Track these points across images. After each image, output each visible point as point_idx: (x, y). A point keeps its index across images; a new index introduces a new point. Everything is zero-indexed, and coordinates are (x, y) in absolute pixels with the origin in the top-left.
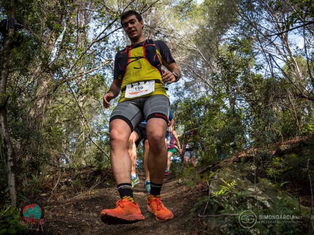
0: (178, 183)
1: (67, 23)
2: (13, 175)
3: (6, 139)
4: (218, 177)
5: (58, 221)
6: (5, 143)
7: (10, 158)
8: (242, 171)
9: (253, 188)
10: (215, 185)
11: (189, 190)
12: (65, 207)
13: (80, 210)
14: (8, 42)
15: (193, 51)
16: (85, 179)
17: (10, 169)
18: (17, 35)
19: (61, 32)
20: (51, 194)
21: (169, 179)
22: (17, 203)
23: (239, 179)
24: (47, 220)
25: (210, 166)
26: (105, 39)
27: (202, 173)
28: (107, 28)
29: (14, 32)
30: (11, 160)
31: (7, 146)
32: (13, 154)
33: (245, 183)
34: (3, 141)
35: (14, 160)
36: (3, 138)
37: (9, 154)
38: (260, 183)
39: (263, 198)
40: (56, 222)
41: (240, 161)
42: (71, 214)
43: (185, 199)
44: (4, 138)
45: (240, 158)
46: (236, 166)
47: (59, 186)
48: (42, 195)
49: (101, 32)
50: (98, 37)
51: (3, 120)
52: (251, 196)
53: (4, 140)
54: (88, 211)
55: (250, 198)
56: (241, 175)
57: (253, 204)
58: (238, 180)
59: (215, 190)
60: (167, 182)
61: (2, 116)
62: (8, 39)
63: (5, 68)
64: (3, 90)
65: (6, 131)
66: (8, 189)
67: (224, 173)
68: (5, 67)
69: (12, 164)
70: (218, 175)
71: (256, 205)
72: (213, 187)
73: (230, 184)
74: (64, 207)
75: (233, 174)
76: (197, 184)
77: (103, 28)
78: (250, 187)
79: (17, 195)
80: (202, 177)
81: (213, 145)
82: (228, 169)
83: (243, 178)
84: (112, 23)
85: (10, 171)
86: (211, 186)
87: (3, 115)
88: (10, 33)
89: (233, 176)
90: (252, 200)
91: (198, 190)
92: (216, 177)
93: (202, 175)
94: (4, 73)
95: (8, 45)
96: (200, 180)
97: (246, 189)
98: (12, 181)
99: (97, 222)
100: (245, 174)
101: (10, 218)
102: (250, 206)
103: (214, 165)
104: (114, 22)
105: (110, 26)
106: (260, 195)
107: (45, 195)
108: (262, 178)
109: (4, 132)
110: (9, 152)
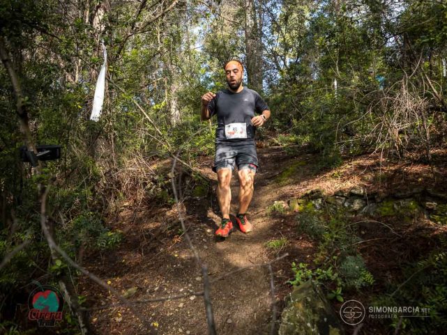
3: (74, 306)
4: (288, 321)
6: (74, 310)
7: (82, 325)
8: (314, 312)
23: (309, 325)
31: (77, 314)
34: (71, 309)
35: (86, 327)
37: (81, 321)
51: (65, 287)
53: (72, 307)
56: (312, 317)
58: (308, 327)
67: (295, 313)
75: (304, 314)
82: (301, 306)
83: (313, 322)
86: (279, 332)
87: (64, 281)
89: (303, 319)
100: (317, 318)
108: (334, 327)
109: (69, 300)
110: (80, 319)
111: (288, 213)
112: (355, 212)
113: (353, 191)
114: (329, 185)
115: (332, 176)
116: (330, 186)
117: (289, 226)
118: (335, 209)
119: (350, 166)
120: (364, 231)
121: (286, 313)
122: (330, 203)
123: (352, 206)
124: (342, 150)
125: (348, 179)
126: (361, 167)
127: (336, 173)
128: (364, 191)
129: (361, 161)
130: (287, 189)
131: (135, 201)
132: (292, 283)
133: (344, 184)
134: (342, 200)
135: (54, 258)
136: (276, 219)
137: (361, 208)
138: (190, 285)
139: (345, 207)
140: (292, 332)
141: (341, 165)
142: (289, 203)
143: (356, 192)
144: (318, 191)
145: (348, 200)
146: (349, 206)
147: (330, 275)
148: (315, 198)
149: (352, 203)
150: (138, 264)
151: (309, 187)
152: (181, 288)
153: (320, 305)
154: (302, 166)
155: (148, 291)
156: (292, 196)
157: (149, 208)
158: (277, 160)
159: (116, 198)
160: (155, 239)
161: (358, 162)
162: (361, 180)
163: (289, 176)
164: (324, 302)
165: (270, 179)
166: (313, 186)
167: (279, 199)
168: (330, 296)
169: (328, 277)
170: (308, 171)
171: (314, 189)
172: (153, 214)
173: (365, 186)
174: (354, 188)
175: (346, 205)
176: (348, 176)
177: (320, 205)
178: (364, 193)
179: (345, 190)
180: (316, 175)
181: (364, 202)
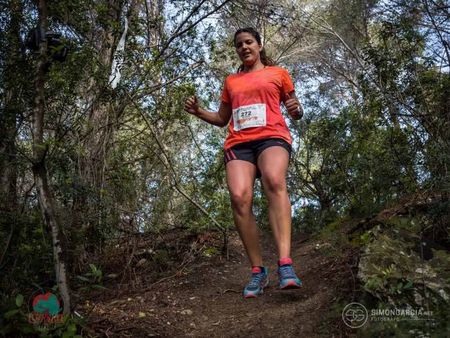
0: (315, 250)
1: (128, 18)
2: (63, 265)
3: (49, 211)
4: (371, 252)
5: (135, 328)
6: (48, 219)
7: (56, 241)
8: (407, 240)
9: (423, 268)
10: (366, 265)
11: (331, 263)
12: (145, 301)
13: (166, 305)
14: (40, 63)
15: (328, 36)
16: (173, 248)
17: (57, 257)
18: (53, 52)
19: (121, 34)
20: (122, 274)
21: (303, 242)
22: (71, 307)
23: (402, 253)
24: (117, 328)
25: (363, 221)
26: (191, 31)
27: (351, 232)
28: (192, 14)
29: (48, 48)
30: (58, 243)
31: (51, 223)
32: (60, 235)
33: (412, 259)
34: (44, 217)
35: (61, 244)
36: (43, 211)
37: (55, 235)
38: (434, 258)
39: (438, 286)
40: (130, 330)
41: (407, 213)
42: (152, 313)
43: (326, 279)
44: (46, 211)
45: (407, 208)
46: (397, 232)
47: (134, 263)
48: (110, 276)
49: (184, 20)
50: (179, 29)
51: (42, 184)
52: (420, 281)
53: (46, 214)
54: (178, 306)
55: (419, 284)
56: (405, 246)
57: (423, 295)
58: (401, 255)
59: (366, 273)
60: (299, 247)
61: (39, 178)
62: (40, 58)
63: (39, 105)
64: (38, 138)
65: (47, 201)
66: (57, 287)
67: (380, 244)
68: (38, 102)
69: (59, 249)
70: (370, 248)
71: (427, 295)
72: (363, 268)
73: (386, 271)
74: (142, 301)
75: (394, 245)
76: (344, 251)
77: (186, 13)
78: (419, 267)
79: (69, 294)
80: (350, 240)
81: (366, 185)
82: (386, 237)
83: (408, 250)
84: (199, 6)
85: (58, 261)
86: (360, 266)
87: (40, 176)
88: (42, 49)
89: (393, 249)
90: (421, 288)
91: (344, 263)
92: (367, 251)
93: (350, 236)
94: (38, 112)
95: (41, 68)
96: (348, 243)
97: (412, 270)
98: (62, 274)
99: (192, 324)
100: (412, 245)
101: (62, 329)
102: (419, 298)
103: (368, 220)
104: (201, 4)
105: (196, 11)
106: (432, 280)
107: (114, 275)
108: (438, 250)
109: (44, 203)
110: (54, 231)
140: (380, 260)
148: (372, 226)
177: (379, 231)
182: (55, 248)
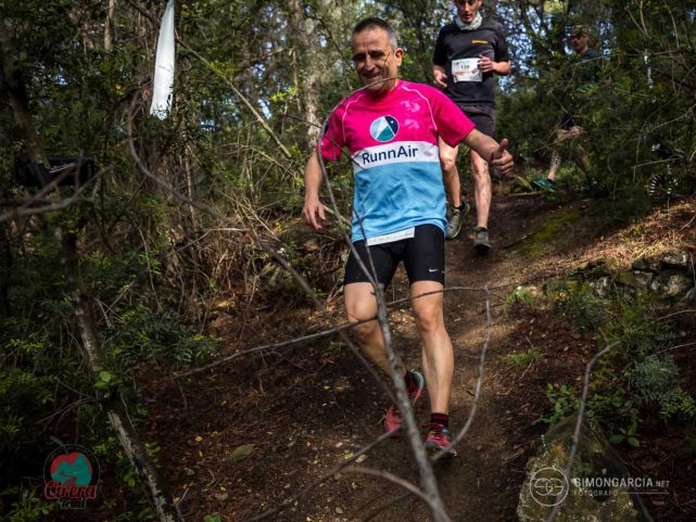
2: (170, 517)
3: (139, 457)
6: (140, 468)
7: (155, 492)
17: (161, 510)
30: (159, 493)
31: (145, 471)
34: (133, 463)
35: (164, 494)
36: (131, 457)
37: (153, 484)
44: (136, 456)
51: (120, 422)
53: (135, 459)
61: (115, 415)
65: (132, 443)
69: (162, 501)
82: (560, 450)
109: (129, 446)
110: (150, 480)
111: (543, 308)
112: (671, 299)
113: (667, 259)
114: (622, 252)
115: (630, 235)
116: (624, 253)
117: (544, 331)
118: (634, 296)
119: (663, 215)
120: (685, 330)
121: (533, 463)
122: (623, 285)
123: (666, 288)
124: (651, 188)
125: (660, 238)
126: (685, 216)
127: (637, 228)
128: (688, 258)
129: (687, 205)
130: (541, 266)
131: (241, 298)
132: (546, 421)
133: (650, 248)
134: (646, 277)
135: (95, 369)
136: (520, 318)
137: (684, 292)
138: (354, 437)
139: (650, 290)
141: (648, 214)
142: (544, 288)
143: (674, 261)
144: (600, 263)
145: (658, 278)
146: (659, 289)
147: (618, 405)
148: (597, 276)
149: (665, 282)
150: (254, 406)
151: (585, 257)
152: (338, 442)
153: (596, 448)
154: (573, 221)
155: (274, 449)
156: (553, 276)
157: (269, 310)
158: (525, 213)
159: (201, 291)
160: (285, 362)
161: (680, 207)
162: (683, 239)
163: (547, 241)
164: (603, 444)
165: (509, 248)
166: (592, 255)
167: (525, 284)
168: (617, 439)
169: (614, 408)
170: (584, 230)
171: (595, 259)
172: (277, 320)
173: (691, 250)
174: (670, 254)
175: (654, 287)
176: (660, 233)
177: (604, 288)
178: (688, 262)
179: (652, 258)
180: (599, 237)
181: (689, 281)
182: (156, 499)
